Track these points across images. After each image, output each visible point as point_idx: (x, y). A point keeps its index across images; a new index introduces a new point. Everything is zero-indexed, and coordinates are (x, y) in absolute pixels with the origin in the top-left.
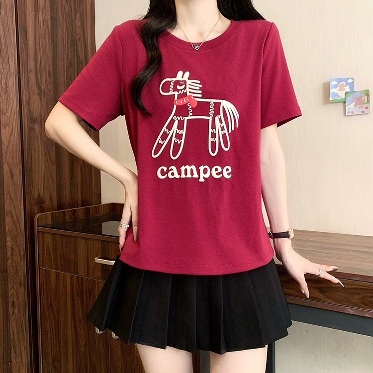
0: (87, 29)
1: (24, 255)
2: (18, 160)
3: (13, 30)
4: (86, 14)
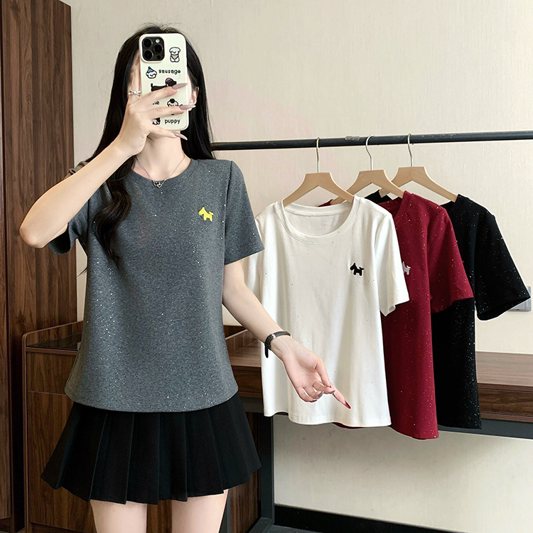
2: (1, 275)
4: (65, 113)
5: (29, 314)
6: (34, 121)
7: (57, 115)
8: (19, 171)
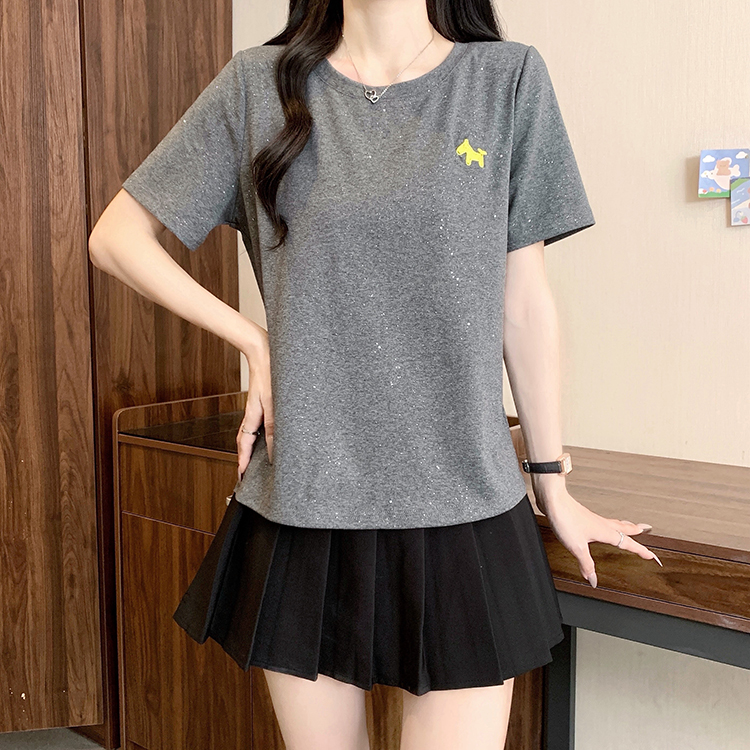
0: (216, 45)
1: (92, 488)
2: (82, 304)
3: (75, 50)
4: (215, 18)
5: (140, 375)
6: (148, 28)
7: (199, 22)
8: (118, 116)
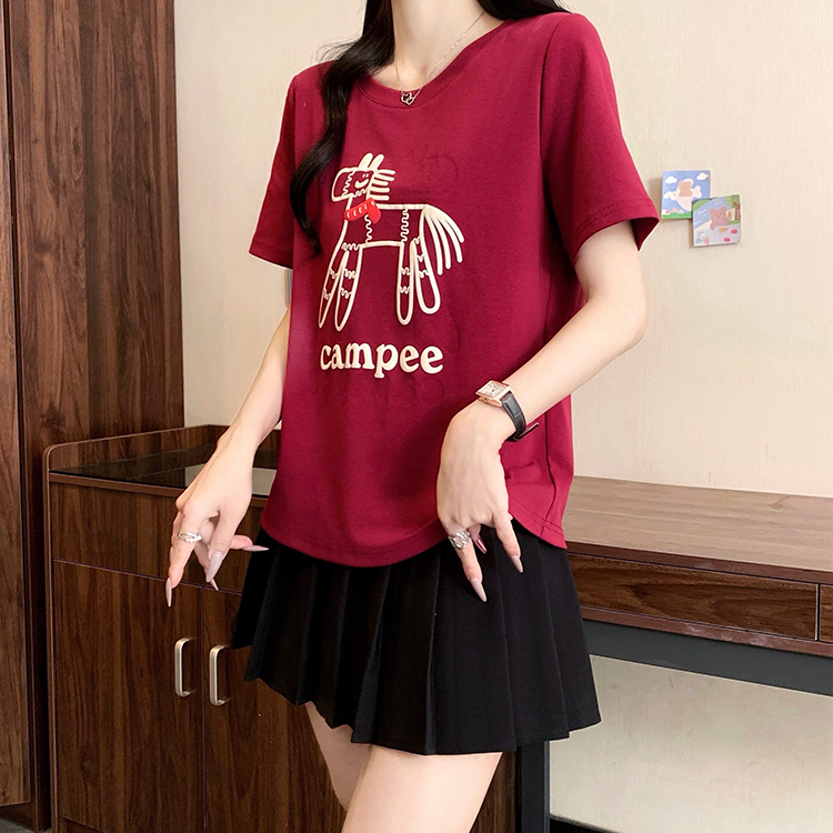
0: (157, 52)
1: (18, 535)
2: (7, 330)
4: (156, 22)
5: (71, 409)
6: (80, 28)
7: (138, 24)
8: (47, 123)
